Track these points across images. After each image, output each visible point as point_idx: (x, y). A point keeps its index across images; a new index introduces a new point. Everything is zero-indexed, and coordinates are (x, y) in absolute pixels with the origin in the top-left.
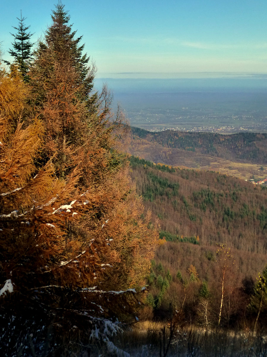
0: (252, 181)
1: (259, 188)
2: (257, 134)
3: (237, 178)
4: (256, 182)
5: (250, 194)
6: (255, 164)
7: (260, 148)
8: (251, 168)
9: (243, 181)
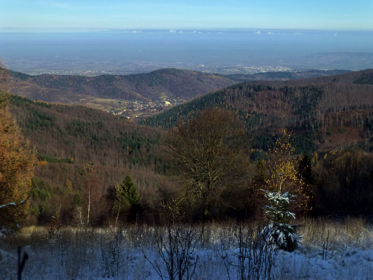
0: (113, 112)
1: (118, 117)
2: (115, 75)
3: (101, 111)
4: (115, 113)
5: (112, 123)
6: (114, 99)
7: (118, 87)
8: (112, 102)
9: (106, 112)
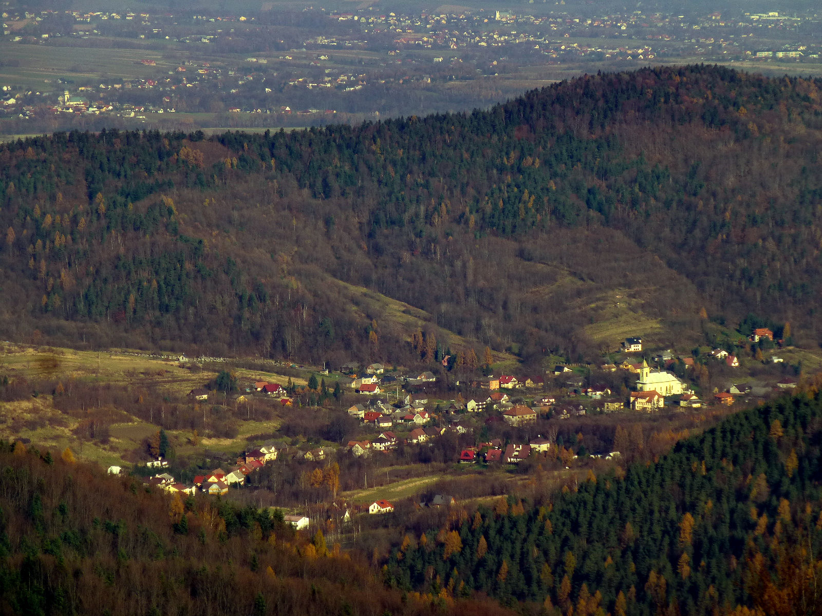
0: (160, 470)
1: (207, 520)
2: (180, 137)
3: (46, 459)
4: (182, 480)
5: (144, 570)
6: (173, 350)
7: (212, 241)
8: (149, 380)
9: (95, 472)
